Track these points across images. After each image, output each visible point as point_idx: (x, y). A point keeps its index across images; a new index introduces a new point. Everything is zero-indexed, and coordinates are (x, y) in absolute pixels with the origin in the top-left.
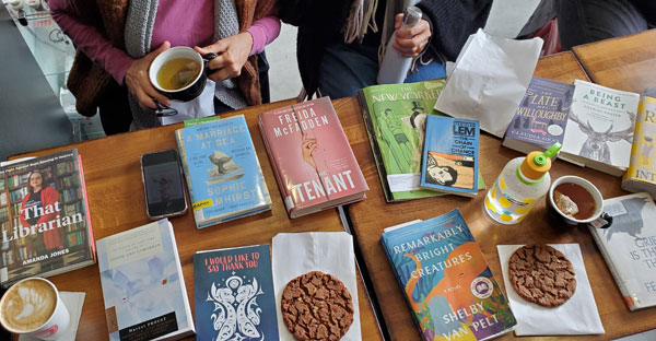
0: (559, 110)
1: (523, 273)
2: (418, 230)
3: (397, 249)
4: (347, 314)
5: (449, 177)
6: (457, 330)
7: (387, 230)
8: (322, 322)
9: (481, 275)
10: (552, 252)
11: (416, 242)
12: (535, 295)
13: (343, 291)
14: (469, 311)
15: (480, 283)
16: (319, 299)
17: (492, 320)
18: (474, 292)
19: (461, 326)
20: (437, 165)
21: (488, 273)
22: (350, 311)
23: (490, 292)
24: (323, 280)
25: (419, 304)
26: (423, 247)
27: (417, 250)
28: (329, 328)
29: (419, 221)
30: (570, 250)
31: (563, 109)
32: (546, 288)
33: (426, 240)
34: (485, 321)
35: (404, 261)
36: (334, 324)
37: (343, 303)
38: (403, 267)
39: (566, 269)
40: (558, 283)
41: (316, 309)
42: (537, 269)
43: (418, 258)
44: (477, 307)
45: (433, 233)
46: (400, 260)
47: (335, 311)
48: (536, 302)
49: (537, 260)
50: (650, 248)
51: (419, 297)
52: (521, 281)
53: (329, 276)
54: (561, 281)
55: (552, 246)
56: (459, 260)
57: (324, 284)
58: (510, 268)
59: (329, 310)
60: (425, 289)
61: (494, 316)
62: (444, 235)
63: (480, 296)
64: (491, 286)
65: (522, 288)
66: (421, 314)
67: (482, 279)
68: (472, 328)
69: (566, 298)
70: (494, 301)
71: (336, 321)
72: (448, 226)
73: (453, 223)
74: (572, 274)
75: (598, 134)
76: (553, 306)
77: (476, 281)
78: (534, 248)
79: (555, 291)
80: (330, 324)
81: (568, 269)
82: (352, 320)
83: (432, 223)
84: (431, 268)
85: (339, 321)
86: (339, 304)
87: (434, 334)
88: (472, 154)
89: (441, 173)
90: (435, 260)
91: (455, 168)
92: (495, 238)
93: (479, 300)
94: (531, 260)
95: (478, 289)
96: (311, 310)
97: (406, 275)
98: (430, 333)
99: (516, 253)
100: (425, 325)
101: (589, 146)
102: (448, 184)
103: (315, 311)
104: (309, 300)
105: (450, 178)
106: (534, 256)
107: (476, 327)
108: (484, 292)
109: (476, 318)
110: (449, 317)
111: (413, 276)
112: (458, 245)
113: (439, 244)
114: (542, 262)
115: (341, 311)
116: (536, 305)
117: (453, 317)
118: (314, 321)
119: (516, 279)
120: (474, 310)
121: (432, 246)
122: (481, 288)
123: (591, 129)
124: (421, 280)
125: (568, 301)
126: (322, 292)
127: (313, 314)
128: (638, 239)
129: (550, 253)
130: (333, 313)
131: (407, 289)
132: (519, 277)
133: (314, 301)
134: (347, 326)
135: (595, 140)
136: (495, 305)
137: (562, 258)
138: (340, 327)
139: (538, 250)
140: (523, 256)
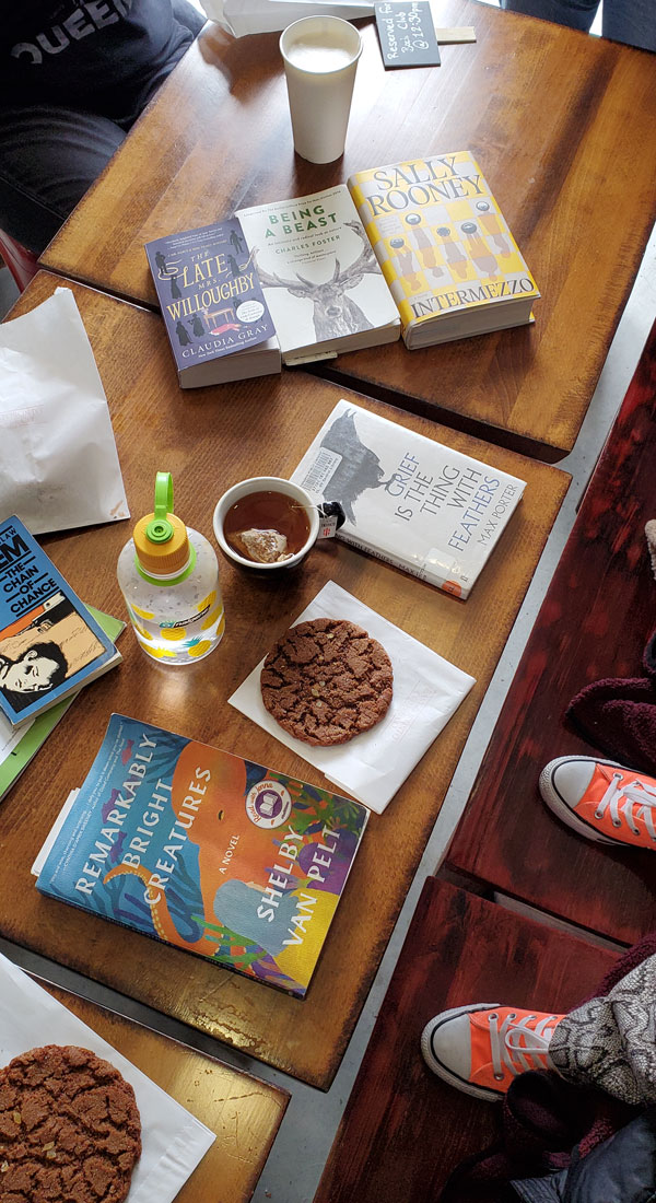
0: (236, 272)
1: (301, 708)
2: (87, 815)
3: (85, 886)
4: (110, 1090)
5: (49, 666)
6: (297, 912)
7: (37, 868)
8: (84, 1156)
9: (249, 787)
10: (310, 630)
11: (103, 840)
12: (347, 724)
13: (66, 1060)
14: (285, 863)
15: (259, 801)
16: (39, 1126)
17: (329, 841)
18: (265, 823)
19: (297, 900)
20: (10, 663)
21: (256, 773)
22: (112, 1078)
23: (286, 799)
24: (13, 1082)
25: (205, 937)
26: (122, 836)
27: (117, 850)
28: (104, 1153)
29: (74, 795)
30: (329, 603)
31: (243, 267)
32: (351, 697)
33: (117, 818)
34: (321, 853)
35: (114, 893)
36: (105, 1135)
37: (85, 1079)
38: (124, 905)
39: (350, 638)
40: (359, 671)
41: (50, 1150)
42: (314, 681)
43: (131, 863)
44: (290, 843)
45: (115, 794)
46: (107, 900)
47: (87, 1110)
48: (357, 731)
49: (302, 665)
50: (411, 484)
51: (194, 925)
52: (310, 721)
53: (17, 1064)
54: (359, 664)
55: (300, 620)
56: (196, 796)
57: (22, 1087)
58: (279, 718)
59: (75, 1120)
60: (189, 903)
61: (325, 830)
62: (134, 779)
63: (279, 820)
64: (278, 788)
65: (321, 732)
66: (222, 952)
67: (255, 791)
68: (313, 885)
69: (387, 683)
70: (303, 807)
71: (105, 1126)
72: (127, 757)
73: (131, 743)
74: (363, 636)
75: (325, 288)
76: (383, 713)
77: (250, 803)
78: (280, 649)
79: (366, 689)
80: (101, 1143)
81: (352, 636)
82: (129, 1090)
83: (97, 778)
84: (166, 858)
85: (108, 1119)
86: (82, 1090)
87: (269, 959)
88: (52, 587)
89: (29, 669)
90: (160, 837)
91: (45, 638)
92: (214, 691)
93: (283, 830)
94: (293, 675)
95: (265, 812)
96: (42, 1160)
97: (141, 914)
98: (266, 966)
99: (265, 686)
100: (245, 961)
101: (323, 316)
102: (58, 678)
103: (52, 1155)
104: (20, 1149)
105: (52, 665)
106: (291, 665)
107: (317, 877)
108: (277, 807)
109: (304, 863)
110: (267, 906)
111: (152, 903)
112: (169, 773)
113: (142, 801)
114: (312, 662)
115: (94, 1098)
116: (362, 738)
117: (271, 897)
118: (67, 1171)
119: (300, 727)
120: (290, 852)
121: (134, 818)
122: (267, 807)
123: (310, 285)
124: (169, 893)
125: (395, 684)
126: (33, 1106)
127: (53, 1164)
128: (388, 484)
129: (308, 635)
130: (85, 1119)
131: (161, 933)
132: (302, 720)
133: (33, 1138)
134: (132, 1112)
135: (325, 300)
136: (311, 811)
137: (331, 626)
138: (120, 1126)
139: (287, 649)
140: (278, 681)
